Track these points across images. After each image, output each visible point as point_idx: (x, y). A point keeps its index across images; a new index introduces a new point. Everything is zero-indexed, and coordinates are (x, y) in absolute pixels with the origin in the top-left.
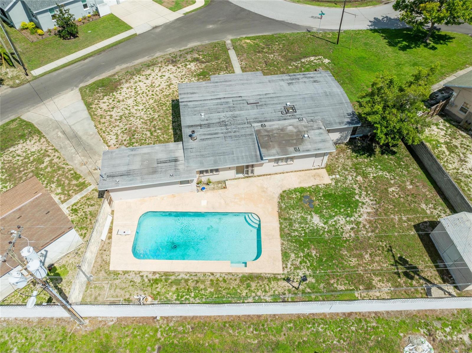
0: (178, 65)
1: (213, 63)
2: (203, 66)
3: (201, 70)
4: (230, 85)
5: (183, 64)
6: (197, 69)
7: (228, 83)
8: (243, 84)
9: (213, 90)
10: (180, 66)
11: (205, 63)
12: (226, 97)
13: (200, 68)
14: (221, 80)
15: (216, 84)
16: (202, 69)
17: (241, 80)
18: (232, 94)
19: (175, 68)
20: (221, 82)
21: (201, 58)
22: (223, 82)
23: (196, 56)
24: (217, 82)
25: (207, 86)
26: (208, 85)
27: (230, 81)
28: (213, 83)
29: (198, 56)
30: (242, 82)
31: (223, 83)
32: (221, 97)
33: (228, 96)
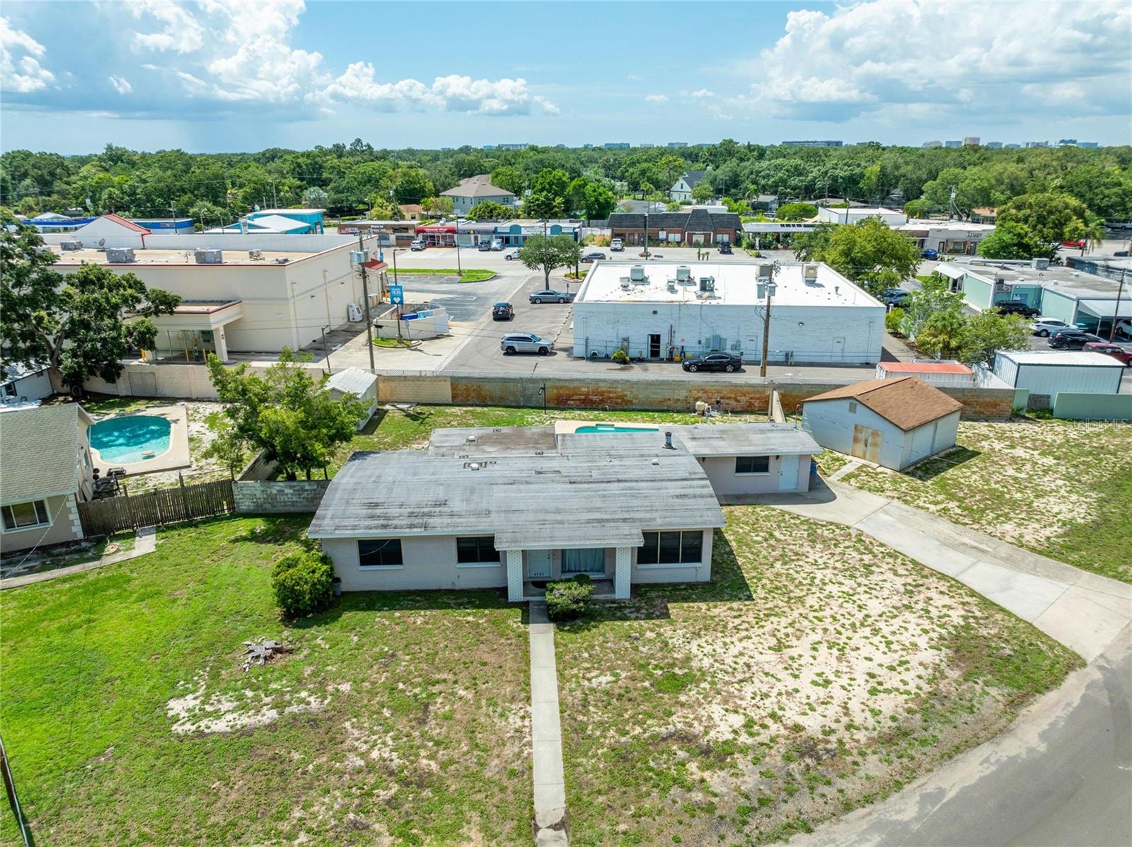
0: (783, 732)
1: (638, 730)
2: (677, 722)
3: (683, 698)
4: (590, 510)
5: (764, 737)
6: (700, 705)
7: (597, 516)
8: (558, 511)
9: (635, 502)
10: (774, 728)
11: (671, 736)
12: (605, 485)
13: (691, 707)
14: (612, 524)
15: (627, 516)
16: (682, 705)
17: (561, 522)
18: (589, 490)
19: (792, 716)
20: (613, 520)
21: (693, 766)
22: (607, 520)
23: (717, 780)
24: (624, 520)
25: (649, 511)
26: (648, 516)
27: (589, 521)
28: (634, 520)
29: (707, 775)
30: (559, 517)
31: (608, 517)
32: (616, 484)
33: (599, 485)
